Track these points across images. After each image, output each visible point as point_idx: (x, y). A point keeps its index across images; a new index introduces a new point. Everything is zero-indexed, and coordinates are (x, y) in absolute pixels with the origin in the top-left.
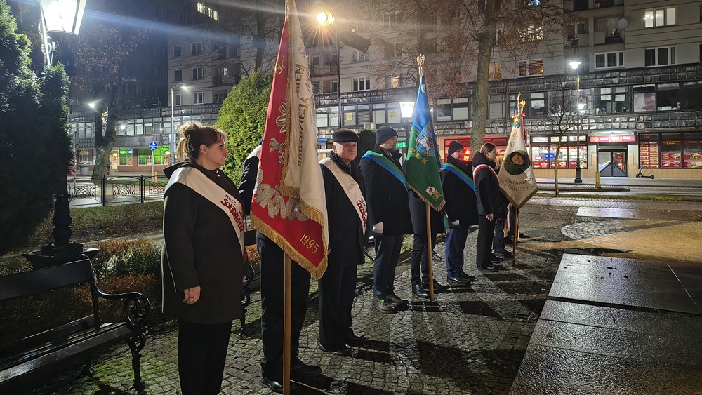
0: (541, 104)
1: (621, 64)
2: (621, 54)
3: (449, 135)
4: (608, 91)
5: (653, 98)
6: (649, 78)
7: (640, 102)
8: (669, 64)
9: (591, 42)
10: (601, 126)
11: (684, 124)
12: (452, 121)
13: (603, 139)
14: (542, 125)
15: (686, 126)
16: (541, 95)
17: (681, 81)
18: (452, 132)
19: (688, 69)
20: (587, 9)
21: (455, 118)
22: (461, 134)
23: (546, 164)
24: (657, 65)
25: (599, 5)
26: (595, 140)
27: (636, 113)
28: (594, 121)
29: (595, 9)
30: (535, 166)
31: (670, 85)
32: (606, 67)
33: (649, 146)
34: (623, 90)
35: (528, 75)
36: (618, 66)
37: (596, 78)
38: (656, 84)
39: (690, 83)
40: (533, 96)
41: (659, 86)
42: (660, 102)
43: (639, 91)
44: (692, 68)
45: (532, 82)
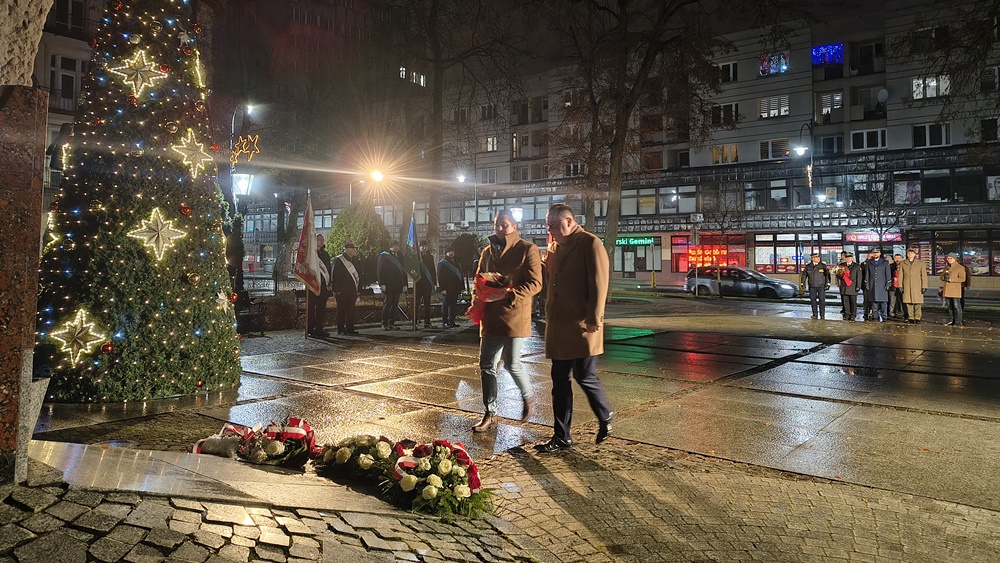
0: (783, 194)
1: (883, 144)
2: (883, 133)
3: (673, 231)
4: (863, 177)
5: (918, 187)
6: (912, 162)
7: (902, 192)
8: (944, 145)
9: (847, 118)
10: (855, 222)
11: (956, 220)
12: (678, 214)
13: (861, 238)
14: (782, 219)
15: (958, 222)
16: (783, 183)
17: (952, 166)
18: (676, 227)
19: (960, 151)
20: (841, 76)
21: (681, 211)
22: (687, 230)
23: (793, 268)
24: (928, 146)
25: (855, 72)
26: (853, 238)
27: (898, 205)
28: (845, 216)
29: (851, 76)
30: (780, 270)
31: (938, 172)
32: (865, 148)
33: (919, 247)
34: (882, 177)
35: (771, 158)
36: (880, 147)
37: (847, 163)
38: (922, 170)
39: (964, 169)
40: (774, 184)
41: (925, 172)
42: (926, 193)
43: (902, 178)
44: (965, 151)
45: (771, 167)
